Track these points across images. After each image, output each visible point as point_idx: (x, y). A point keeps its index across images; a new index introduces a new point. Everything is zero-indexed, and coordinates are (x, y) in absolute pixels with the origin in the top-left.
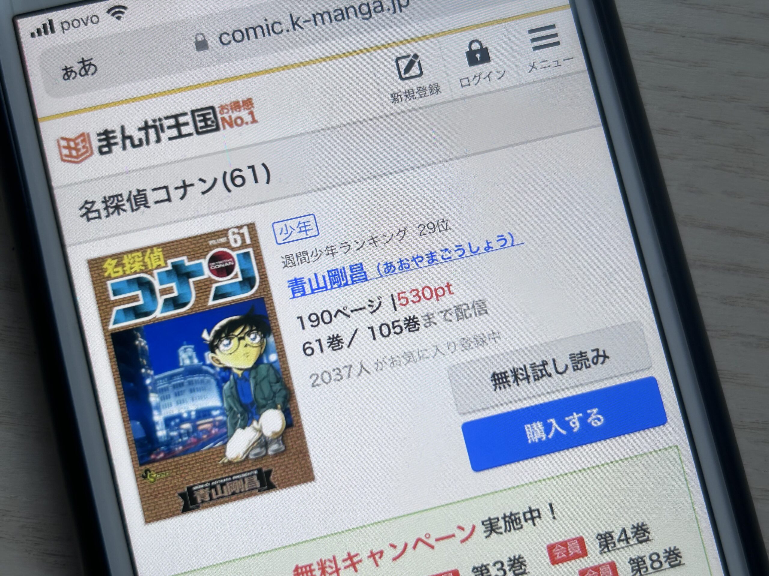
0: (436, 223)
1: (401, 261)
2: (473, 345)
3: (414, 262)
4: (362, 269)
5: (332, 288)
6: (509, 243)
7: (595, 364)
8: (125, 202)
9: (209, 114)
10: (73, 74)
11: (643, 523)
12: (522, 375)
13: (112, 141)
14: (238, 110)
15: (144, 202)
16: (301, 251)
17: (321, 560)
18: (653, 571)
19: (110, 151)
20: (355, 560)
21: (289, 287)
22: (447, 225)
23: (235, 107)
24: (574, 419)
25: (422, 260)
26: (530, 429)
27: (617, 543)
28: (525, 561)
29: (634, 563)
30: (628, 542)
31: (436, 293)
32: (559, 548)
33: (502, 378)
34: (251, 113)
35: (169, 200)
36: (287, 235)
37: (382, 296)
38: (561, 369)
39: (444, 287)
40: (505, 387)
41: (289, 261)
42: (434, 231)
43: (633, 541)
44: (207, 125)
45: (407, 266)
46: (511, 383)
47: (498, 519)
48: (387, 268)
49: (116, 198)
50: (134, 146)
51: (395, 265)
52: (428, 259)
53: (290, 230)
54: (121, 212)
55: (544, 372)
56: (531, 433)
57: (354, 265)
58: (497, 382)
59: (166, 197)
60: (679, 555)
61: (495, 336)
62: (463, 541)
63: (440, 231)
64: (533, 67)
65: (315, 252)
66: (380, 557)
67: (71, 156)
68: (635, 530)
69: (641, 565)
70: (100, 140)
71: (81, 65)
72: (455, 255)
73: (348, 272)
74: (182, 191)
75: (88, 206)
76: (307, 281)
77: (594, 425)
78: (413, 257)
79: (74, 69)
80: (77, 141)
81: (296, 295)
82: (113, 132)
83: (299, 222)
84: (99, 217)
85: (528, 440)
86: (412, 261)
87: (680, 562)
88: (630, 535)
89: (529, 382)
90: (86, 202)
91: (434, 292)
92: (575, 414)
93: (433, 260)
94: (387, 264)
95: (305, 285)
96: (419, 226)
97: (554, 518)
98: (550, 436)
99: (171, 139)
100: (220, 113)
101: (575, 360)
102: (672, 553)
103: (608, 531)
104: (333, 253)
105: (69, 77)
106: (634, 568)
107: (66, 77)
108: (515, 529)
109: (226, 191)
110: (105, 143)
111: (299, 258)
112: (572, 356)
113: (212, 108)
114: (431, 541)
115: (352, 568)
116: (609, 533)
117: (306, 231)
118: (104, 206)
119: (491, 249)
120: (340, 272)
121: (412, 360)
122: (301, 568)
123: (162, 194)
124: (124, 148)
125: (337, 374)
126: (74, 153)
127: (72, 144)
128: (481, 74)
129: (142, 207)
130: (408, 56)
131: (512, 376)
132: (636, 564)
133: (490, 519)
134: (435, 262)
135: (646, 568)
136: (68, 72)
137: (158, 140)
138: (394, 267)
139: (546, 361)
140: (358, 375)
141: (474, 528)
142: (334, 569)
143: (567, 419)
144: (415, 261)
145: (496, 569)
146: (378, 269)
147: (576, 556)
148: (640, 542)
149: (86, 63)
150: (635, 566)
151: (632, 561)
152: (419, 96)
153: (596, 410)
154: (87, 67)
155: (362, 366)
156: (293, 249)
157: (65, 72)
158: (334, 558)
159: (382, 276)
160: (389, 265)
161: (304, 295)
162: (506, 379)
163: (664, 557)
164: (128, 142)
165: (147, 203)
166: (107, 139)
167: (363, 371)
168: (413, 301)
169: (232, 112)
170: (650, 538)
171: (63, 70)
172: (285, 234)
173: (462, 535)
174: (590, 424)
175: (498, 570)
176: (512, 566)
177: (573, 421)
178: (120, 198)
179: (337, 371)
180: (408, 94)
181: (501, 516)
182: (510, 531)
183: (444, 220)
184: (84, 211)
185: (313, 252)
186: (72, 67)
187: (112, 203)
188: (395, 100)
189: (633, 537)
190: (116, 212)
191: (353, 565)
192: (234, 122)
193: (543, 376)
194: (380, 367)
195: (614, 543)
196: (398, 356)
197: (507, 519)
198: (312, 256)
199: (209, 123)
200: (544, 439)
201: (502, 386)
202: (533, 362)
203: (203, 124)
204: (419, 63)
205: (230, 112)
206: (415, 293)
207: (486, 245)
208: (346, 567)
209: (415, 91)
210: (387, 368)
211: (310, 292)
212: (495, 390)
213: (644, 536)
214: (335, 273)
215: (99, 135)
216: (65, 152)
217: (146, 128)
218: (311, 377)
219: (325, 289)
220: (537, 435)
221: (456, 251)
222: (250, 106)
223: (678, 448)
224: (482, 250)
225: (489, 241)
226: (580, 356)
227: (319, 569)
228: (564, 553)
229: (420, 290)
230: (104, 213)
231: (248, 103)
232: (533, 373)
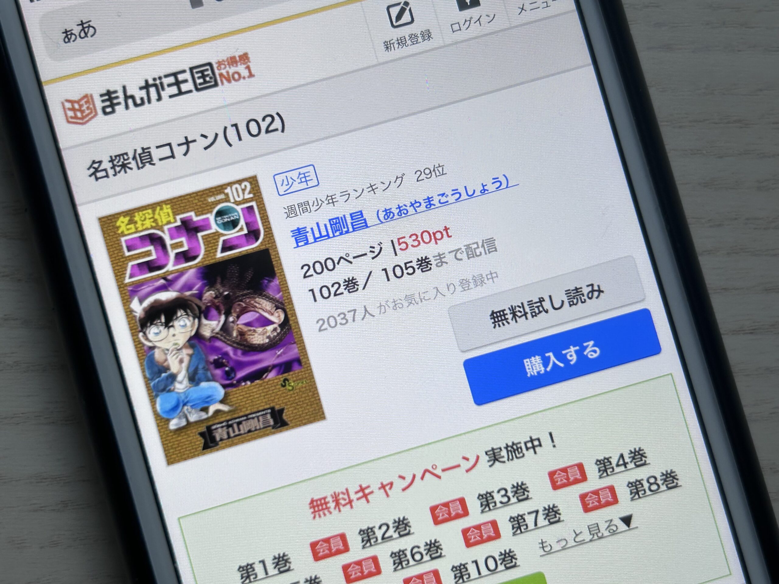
0: (432, 169)
1: (399, 207)
2: (472, 285)
3: (412, 207)
4: (362, 216)
5: (334, 236)
6: (504, 185)
7: (590, 298)
8: (130, 160)
9: (207, 70)
10: (73, 37)
11: (640, 448)
12: (520, 312)
13: (115, 101)
14: (235, 65)
15: (149, 160)
16: (302, 202)
17: (335, 493)
18: (650, 493)
19: (113, 111)
20: (367, 491)
21: (293, 236)
22: (443, 170)
23: (232, 62)
24: (571, 352)
25: (420, 205)
26: (529, 363)
27: (615, 468)
28: (527, 487)
29: (633, 486)
30: (626, 467)
31: (434, 237)
32: (559, 474)
33: (501, 316)
34: (248, 68)
35: (173, 156)
36: (288, 186)
37: (382, 242)
38: (556, 306)
39: (442, 231)
40: (504, 325)
41: (291, 211)
42: (431, 176)
43: (631, 466)
44: (205, 82)
45: (405, 212)
46: (509, 321)
47: (500, 449)
48: (386, 214)
49: (122, 157)
50: (136, 105)
51: (394, 212)
52: (425, 204)
53: (290, 181)
54: (128, 170)
55: (541, 309)
56: (531, 367)
57: (354, 213)
58: (496, 320)
59: (170, 154)
60: (676, 477)
61: (492, 276)
62: (467, 471)
63: (436, 176)
64: (523, 9)
65: (316, 202)
66: (390, 488)
67: (76, 117)
68: (633, 455)
69: (639, 488)
70: (103, 101)
71: (80, 28)
72: (452, 199)
73: (349, 220)
74: (184, 147)
75: (96, 165)
76: (310, 232)
77: (590, 357)
78: (411, 203)
79: (73, 32)
80: (81, 103)
81: (300, 244)
82: (115, 92)
83: (300, 173)
84: (107, 176)
85: (527, 373)
86: (410, 206)
87: (677, 484)
88: (627, 460)
89: (527, 318)
90: (94, 162)
91: (432, 235)
92: (571, 347)
93: (431, 205)
94: (386, 210)
95: (308, 234)
96: (416, 173)
97: (554, 446)
98: (549, 369)
99: (171, 97)
100: (218, 69)
101: (571, 296)
102: (668, 476)
103: (607, 456)
104: (333, 202)
105: (69, 40)
106: (633, 491)
107: (67, 40)
108: (517, 458)
109: (228, 146)
110: (108, 103)
111: (301, 209)
112: (568, 292)
113: (210, 64)
114: (438, 472)
115: (364, 499)
116: (608, 459)
117: (306, 181)
118: (110, 165)
119: (486, 192)
120: (340, 219)
121: (413, 302)
122: (317, 501)
123: (166, 151)
124: (127, 107)
125: (342, 319)
126: (79, 114)
127: (77, 106)
128: (471, 18)
129: (147, 164)
130: (399, 4)
131: (511, 313)
132: (634, 488)
133: (493, 449)
134: (433, 207)
135: (644, 490)
136: (68, 35)
137: (159, 99)
138: (392, 213)
139: (542, 298)
140: (363, 319)
141: (478, 457)
142: (347, 501)
143: (564, 352)
144: (414, 207)
145: (500, 496)
146: (378, 217)
147: (576, 481)
148: (638, 466)
149: (85, 26)
150: (634, 489)
151: (630, 484)
152: (412, 43)
153: (591, 343)
154: (86, 30)
155: (366, 310)
156: (294, 200)
157: (65, 35)
158: (347, 490)
159: (382, 223)
160: (388, 211)
161: (307, 244)
162: (505, 317)
163: (661, 480)
164: (130, 101)
165: (152, 160)
166: (110, 99)
167: (367, 314)
168: (413, 246)
169: (230, 67)
170: (648, 462)
171: (63, 33)
172: (287, 185)
173: (467, 465)
174: (587, 356)
175: (503, 496)
176: (516, 492)
177: (570, 354)
178: (126, 157)
179: (342, 316)
180: (400, 41)
181: (503, 446)
182: (512, 459)
183: (440, 165)
184: (92, 170)
185: (314, 202)
186: (72, 30)
187: (118, 162)
188: (387, 48)
189: (631, 462)
190: (123, 170)
191: (365, 496)
192: (231, 76)
193: (540, 312)
194: (383, 310)
195: (613, 468)
196: (400, 300)
197: (509, 449)
198: (313, 206)
199: (208, 79)
200: (543, 372)
201: (500, 323)
202: (530, 300)
203: (201, 81)
204: (410, 10)
205: (227, 66)
206: (414, 237)
207: (482, 188)
208: (358, 499)
209: (407, 38)
210: (390, 311)
211: (313, 241)
212: (495, 327)
213: (642, 460)
214: (336, 221)
215: (102, 95)
216: (70, 114)
217: (147, 86)
218: (318, 322)
219: (327, 237)
220: (536, 369)
221: (452, 195)
222: (246, 61)
223: (672, 376)
224: (478, 193)
225: (484, 184)
226: (575, 291)
227: (333, 501)
228: (566, 479)
229: (419, 234)
230: (111, 172)
231: (244, 58)
232: (531, 310)
